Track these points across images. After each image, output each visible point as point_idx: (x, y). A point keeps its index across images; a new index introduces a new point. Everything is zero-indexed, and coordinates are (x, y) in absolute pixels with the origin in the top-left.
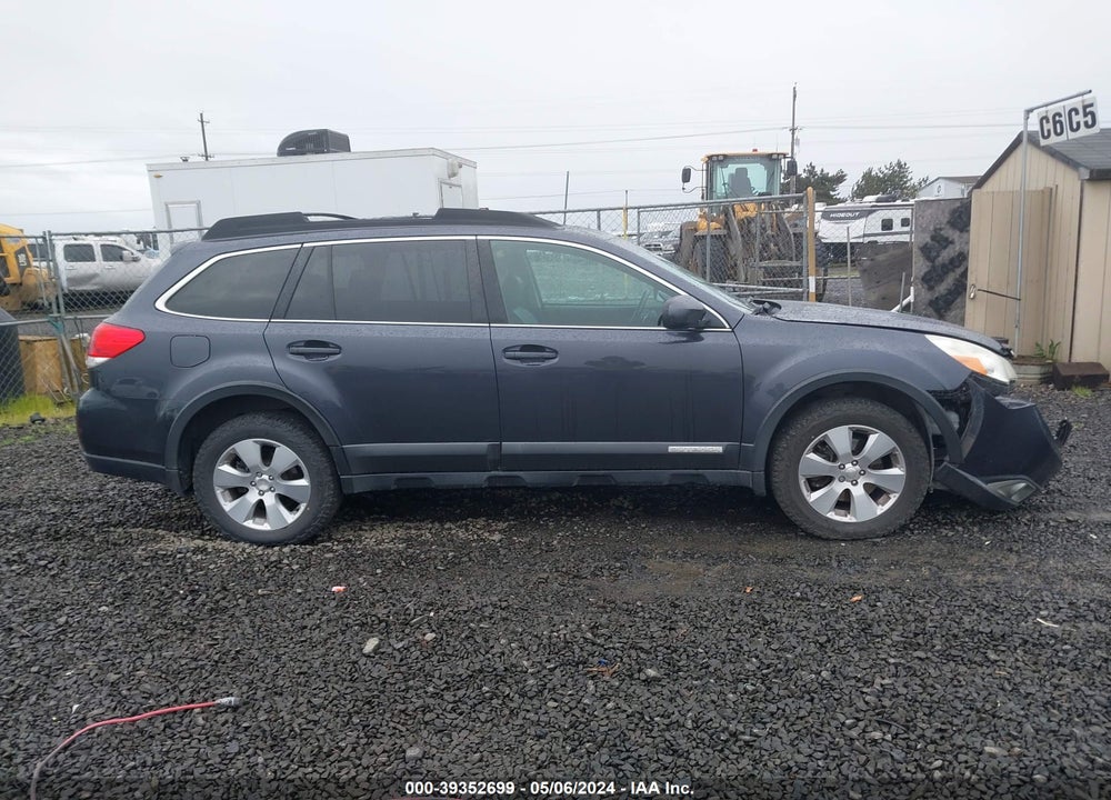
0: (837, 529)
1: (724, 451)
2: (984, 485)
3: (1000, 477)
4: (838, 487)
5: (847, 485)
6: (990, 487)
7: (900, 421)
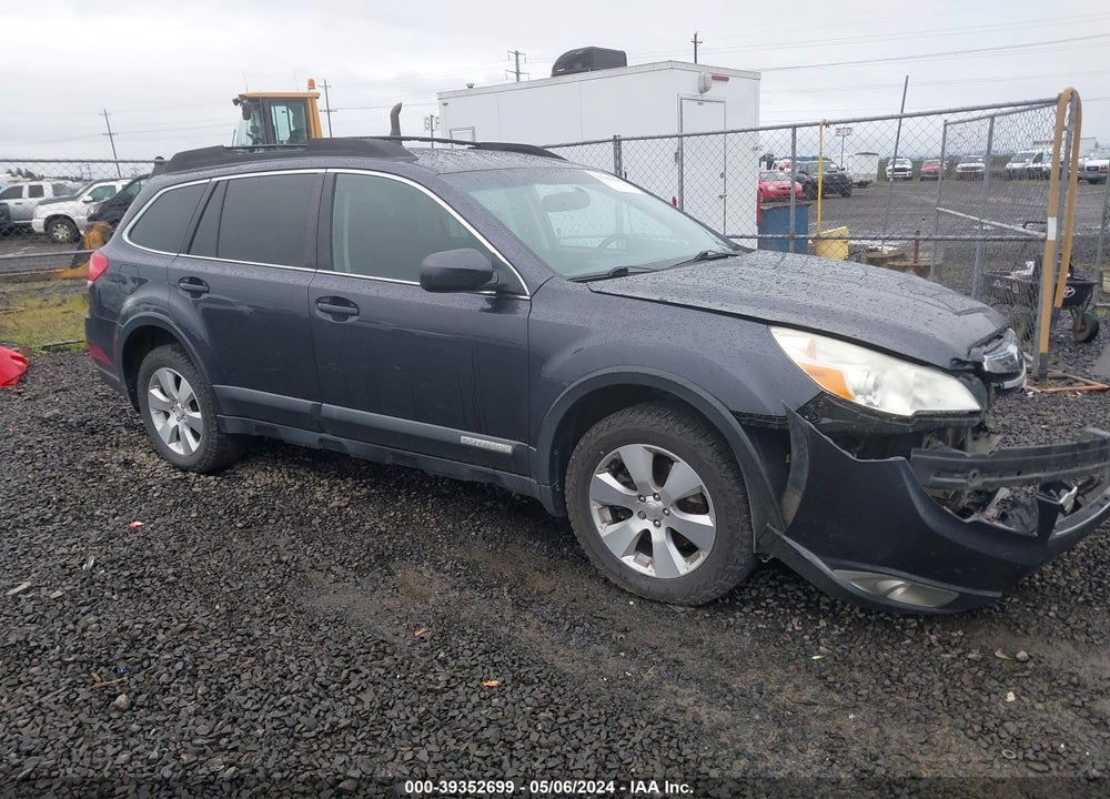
0: (631, 580)
1: (514, 451)
2: (827, 570)
3: (849, 563)
4: (637, 525)
5: (648, 524)
6: (839, 576)
7: (707, 451)
